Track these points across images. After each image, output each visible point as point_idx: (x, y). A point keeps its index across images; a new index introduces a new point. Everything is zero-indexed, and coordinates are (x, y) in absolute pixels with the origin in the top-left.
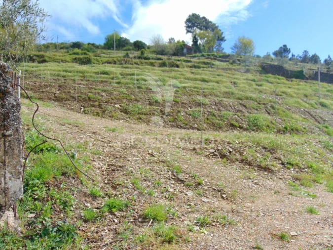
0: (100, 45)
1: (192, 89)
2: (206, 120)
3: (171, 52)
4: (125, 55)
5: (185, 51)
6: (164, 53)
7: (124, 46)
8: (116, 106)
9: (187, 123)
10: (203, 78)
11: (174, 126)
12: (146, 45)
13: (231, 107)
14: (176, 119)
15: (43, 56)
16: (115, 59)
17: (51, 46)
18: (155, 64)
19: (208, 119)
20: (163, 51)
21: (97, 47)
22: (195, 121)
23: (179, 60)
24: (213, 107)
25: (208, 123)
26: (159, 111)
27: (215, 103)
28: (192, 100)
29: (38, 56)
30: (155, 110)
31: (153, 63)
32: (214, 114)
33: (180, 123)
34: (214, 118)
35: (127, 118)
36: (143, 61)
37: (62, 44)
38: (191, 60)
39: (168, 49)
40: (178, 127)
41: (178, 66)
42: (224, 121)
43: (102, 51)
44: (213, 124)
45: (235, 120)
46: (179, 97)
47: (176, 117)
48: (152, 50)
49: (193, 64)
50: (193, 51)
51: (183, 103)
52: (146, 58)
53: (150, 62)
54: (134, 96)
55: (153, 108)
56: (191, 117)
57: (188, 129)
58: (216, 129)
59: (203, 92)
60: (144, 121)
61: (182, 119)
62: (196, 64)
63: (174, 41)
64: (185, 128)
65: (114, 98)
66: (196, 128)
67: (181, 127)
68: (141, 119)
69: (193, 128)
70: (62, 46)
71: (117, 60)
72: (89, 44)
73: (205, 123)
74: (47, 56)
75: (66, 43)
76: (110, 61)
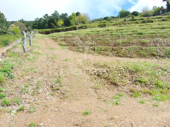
0: (116, 17)
1: (149, 34)
2: (136, 52)
3: (152, 14)
4: (124, 20)
5: (161, 12)
6: (148, 15)
7: (127, 15)
8: (91, 47)
9: (124, 54)
10: (163, 27)
11: (117, 56)
12: (139, 13)
13: (164, 43)
14: (119, 52)
15: (86, 26)
16: (117, 23)
17: (95, 21)
18: (139, 22)
19: (137, 52)
20: (147, 14)
21: (115, 18)
22: (129, 53)
23: (154, 18)
24: (152, 44)
25: (137, 54)
26: (111, 49)
27: (154, 42)
28: (138, 41)
29: (84, 26)
30: (109, 48)
31: (137, 22)
32: (142, 49)
33: (120, 54)
34: (142, 51)
35: (94, 53)
36: (132, 22)
37: (100, 19)
38: (162, 17)
39: (150, 13)
40: (119, 57)
41: (152, 22)
42: (148, 52)
43: (115, 20)
44: (140, 54)
45: (155, 52)
46: (131, 40)
47: (119, 51)
48: (141, 15)
49: (162, 19)
50: (166, 11)
51: (133, 43)
52: (134, 20)
53: (136, 22)
54: (108, 41)
55: (108, 48)
56: (128, 51)
57: (124, 57)
58: (142, 57)
59: (156, 35)
60: (102, 54)
61: (122, 52)
62: (164, 19)
63: (156, 7)
64: (122, 57)
65: (98, 43)
66: (129, 57)
67: (121, 56)
68: (100, 53)
69: (127, 57)
70: (100, 20)
71: (119, 23)
72: (111, 17)
73: (135, 54)
74: (88, 26)
75: (102, 18)
76: (115, 24)
